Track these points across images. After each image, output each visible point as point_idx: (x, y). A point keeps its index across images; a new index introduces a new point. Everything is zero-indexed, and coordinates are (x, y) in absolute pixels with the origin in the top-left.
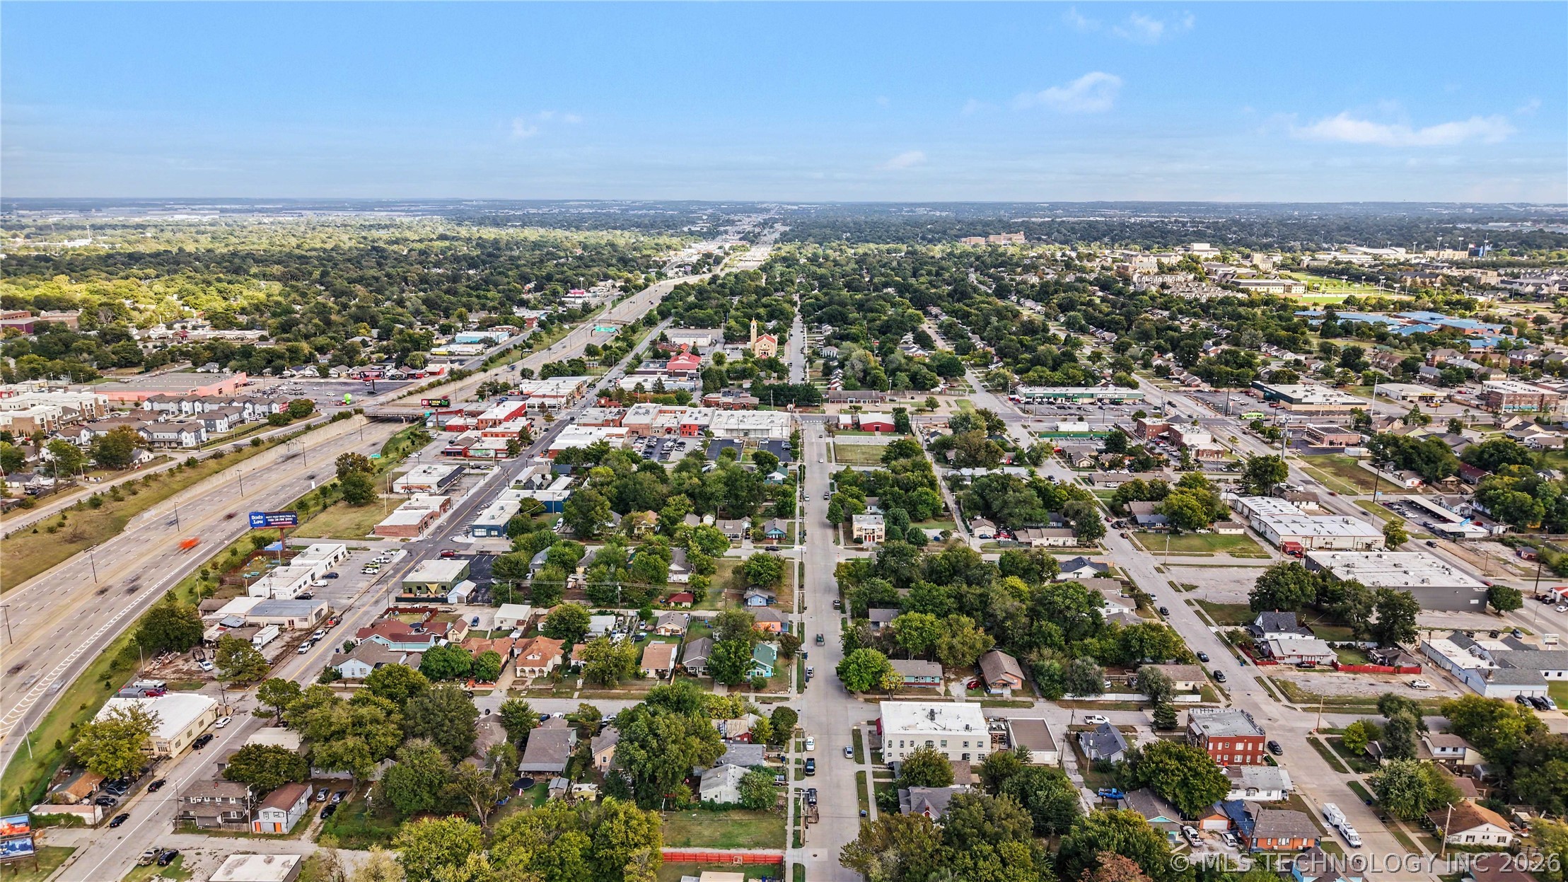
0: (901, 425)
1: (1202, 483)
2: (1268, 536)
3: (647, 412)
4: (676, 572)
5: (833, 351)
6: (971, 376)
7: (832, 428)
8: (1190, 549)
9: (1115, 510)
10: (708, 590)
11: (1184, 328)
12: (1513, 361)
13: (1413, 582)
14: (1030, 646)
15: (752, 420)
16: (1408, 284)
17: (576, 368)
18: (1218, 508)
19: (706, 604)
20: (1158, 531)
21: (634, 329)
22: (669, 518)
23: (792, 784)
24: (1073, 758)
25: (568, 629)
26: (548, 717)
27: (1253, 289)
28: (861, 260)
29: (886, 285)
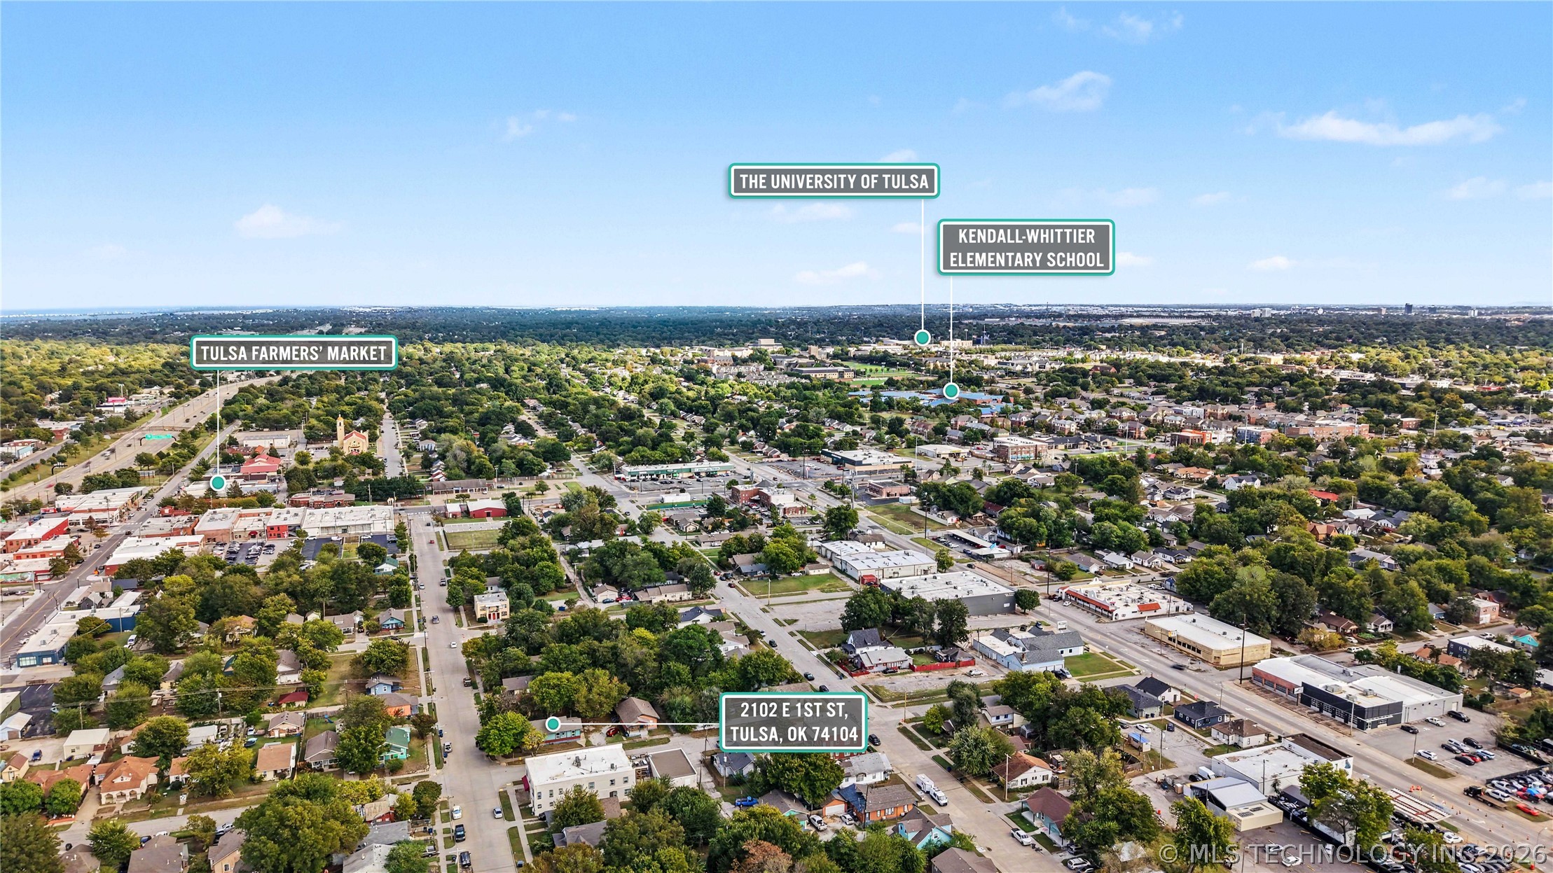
0: (513, 508)
1: (791, 532)
2: (849, 572)
3: (226, 517)
4: (284, 673)
5: (432, 445)
6: (577, 460)
7: (440, 517)
8: (787, 590)
9: (722, 565)
10: (324, 685)
11: (762, 410)
12: (1013, 423)
13: (962, 594)
14: (659, 688)
15: (351, 516)
16: (932, 367)
17: (126, 479)
18: (807, 553)
19: (322, 701)
20: (761, 578)
21: (194, 435)
22: (269, 619)
23: (443, 853)
24: (710, 779)
25: (164, 744)
26: (150, 838)
27: (813, 375)
28: (449, 359)
29: (478, 381)
